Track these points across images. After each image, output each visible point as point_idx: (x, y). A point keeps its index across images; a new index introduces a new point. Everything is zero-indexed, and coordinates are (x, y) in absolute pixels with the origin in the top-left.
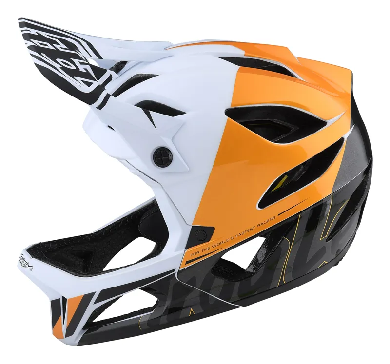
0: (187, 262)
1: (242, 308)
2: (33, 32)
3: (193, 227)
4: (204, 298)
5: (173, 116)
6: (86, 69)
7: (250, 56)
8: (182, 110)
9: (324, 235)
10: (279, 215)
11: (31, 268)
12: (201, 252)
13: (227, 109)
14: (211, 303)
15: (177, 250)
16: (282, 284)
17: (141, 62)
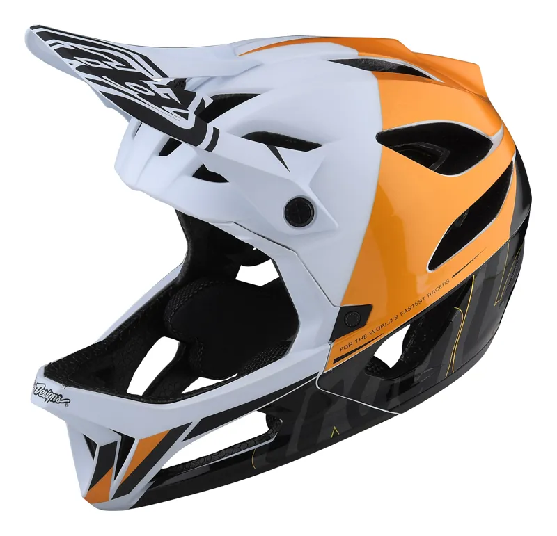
0: (336, 361)
1: (400, 415)
2: (67, 45)
3: (342, 309)
4: (352, 409)
6: (167, 95)
8: (315, 141)
11: (67, 402)
12: (354, 343)
14: (362, 414)
15: (318, 345)
16: (451, 373)
17: (211, 79)
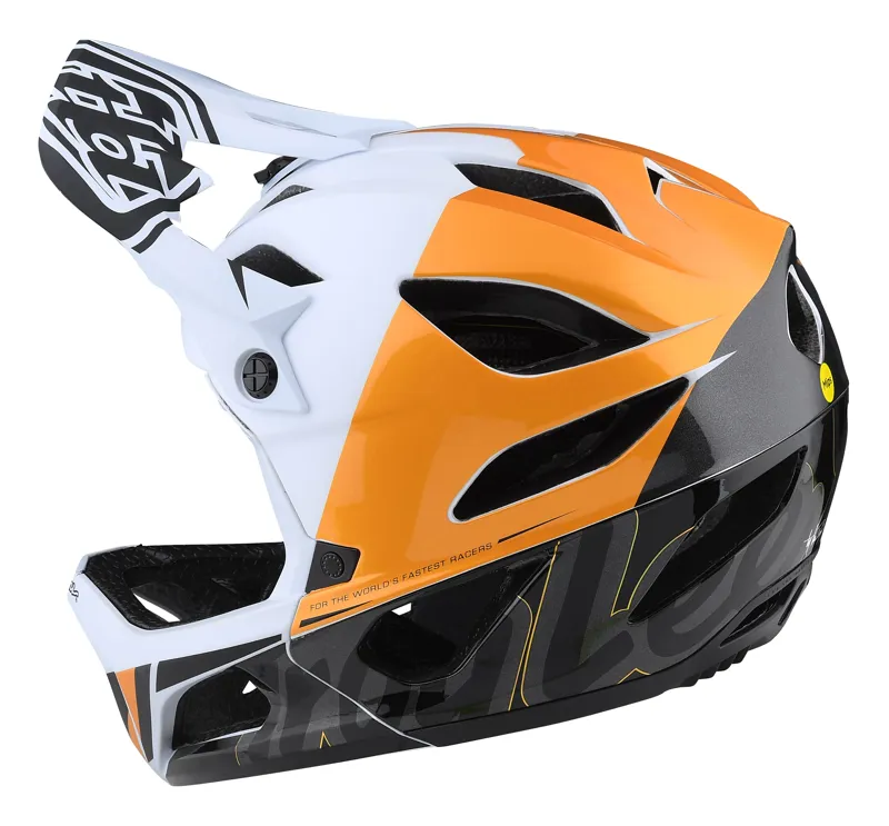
0: (303, 624)
2: (86, 71)
3: (320, 545)
5: (292, 284)
6: (150, 163)
7: (530, 167)
9: (622, 603)
10: (500, 541)
11: (75, 595)
12: (330, 602)
13: (405, 281)
16: (520, 706)
